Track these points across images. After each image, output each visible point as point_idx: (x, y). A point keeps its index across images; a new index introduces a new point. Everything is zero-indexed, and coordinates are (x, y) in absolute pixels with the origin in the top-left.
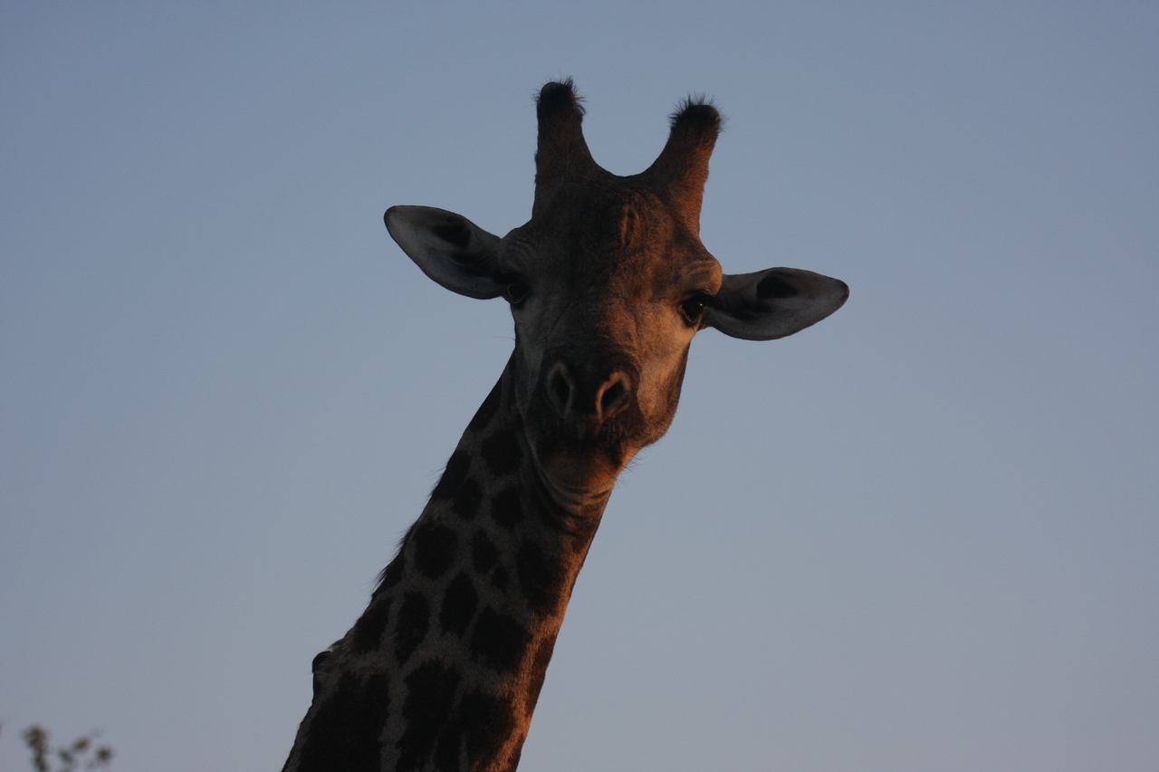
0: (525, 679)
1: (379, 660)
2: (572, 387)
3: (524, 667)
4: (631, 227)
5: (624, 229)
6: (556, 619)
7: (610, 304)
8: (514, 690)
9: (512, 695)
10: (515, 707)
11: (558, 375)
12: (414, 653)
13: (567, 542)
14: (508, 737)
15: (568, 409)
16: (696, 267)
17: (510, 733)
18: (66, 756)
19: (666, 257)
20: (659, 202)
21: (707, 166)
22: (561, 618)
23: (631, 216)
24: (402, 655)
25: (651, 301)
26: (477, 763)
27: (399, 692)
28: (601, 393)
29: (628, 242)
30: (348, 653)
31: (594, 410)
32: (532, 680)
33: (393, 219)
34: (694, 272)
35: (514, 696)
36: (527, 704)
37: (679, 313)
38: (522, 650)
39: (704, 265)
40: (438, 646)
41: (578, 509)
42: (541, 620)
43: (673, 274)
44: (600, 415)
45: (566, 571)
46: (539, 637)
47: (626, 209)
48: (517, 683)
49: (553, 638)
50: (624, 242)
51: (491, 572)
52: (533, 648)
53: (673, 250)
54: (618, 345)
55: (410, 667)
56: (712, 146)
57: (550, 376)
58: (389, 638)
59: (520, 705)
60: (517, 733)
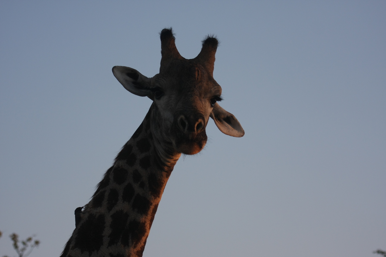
0: (149, 217)
1: (102, 210)
2: (187, 123)
3: (149, 213)
4: (198, 75)
5: (197, 75)
6: (159, 199)
7: (196, 98)
8: (146, 220)
9: (145, 222)
10: (146, 226)
11: (182, 119)
12: (113, 208)
13: (164, 174)
14: (144, 235)
15: (186, 130)
16: (216, 88)
17: (144, 234)
18: (24, 243)
19: (207, 84)
20: (203, 67)
21: (215, 57)
22: (160, 198)
23: (198, 71)
24: (109, 209)
25: (203, 98)
26: (134, 243)
27: (108, 220)
28: (196, 125)
29: (198, 79)
30: (91, 208)
31: (194, 131)
32: (151, 218)
33: (115, 70)
34: (215, 90)
35: (146, 222)
36: (150, 225)
37: (210, 102)
38: (149, 208)
39: (218, 88)
40: (122, 206)
41: (169, 164)
42: (155, 199)
43: (209, 90)
44: (196, 132)
45: (163, 183)
46: (154, 204)
47: (196, 68)
48: (147, 218)
49: (158, 205)
50: (197, 79)
51: (139, 183)
52: (152, 207)
53: (209, 82)
54: (199, 111)
55: (112, 212)
56: (216, 51)
57: (179, 119)
58: (105, 203)
59: (147, 225)
60: (146, 234)
